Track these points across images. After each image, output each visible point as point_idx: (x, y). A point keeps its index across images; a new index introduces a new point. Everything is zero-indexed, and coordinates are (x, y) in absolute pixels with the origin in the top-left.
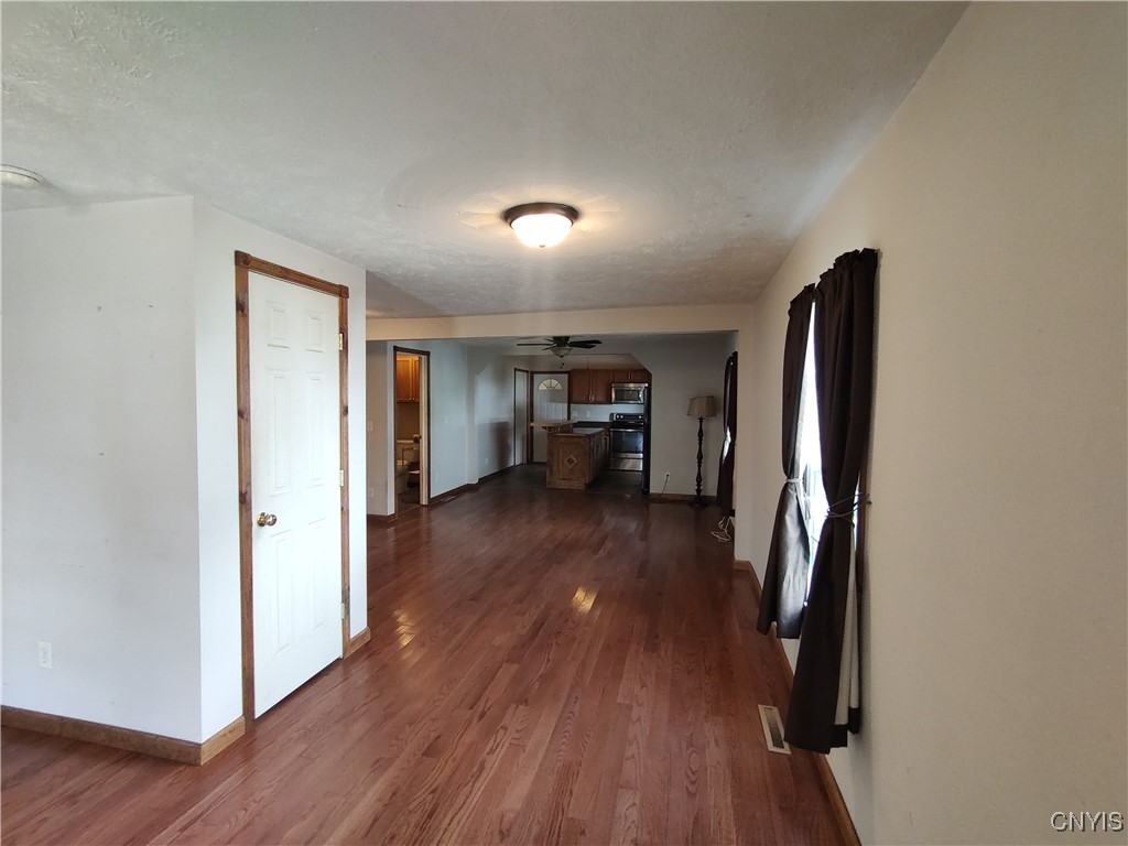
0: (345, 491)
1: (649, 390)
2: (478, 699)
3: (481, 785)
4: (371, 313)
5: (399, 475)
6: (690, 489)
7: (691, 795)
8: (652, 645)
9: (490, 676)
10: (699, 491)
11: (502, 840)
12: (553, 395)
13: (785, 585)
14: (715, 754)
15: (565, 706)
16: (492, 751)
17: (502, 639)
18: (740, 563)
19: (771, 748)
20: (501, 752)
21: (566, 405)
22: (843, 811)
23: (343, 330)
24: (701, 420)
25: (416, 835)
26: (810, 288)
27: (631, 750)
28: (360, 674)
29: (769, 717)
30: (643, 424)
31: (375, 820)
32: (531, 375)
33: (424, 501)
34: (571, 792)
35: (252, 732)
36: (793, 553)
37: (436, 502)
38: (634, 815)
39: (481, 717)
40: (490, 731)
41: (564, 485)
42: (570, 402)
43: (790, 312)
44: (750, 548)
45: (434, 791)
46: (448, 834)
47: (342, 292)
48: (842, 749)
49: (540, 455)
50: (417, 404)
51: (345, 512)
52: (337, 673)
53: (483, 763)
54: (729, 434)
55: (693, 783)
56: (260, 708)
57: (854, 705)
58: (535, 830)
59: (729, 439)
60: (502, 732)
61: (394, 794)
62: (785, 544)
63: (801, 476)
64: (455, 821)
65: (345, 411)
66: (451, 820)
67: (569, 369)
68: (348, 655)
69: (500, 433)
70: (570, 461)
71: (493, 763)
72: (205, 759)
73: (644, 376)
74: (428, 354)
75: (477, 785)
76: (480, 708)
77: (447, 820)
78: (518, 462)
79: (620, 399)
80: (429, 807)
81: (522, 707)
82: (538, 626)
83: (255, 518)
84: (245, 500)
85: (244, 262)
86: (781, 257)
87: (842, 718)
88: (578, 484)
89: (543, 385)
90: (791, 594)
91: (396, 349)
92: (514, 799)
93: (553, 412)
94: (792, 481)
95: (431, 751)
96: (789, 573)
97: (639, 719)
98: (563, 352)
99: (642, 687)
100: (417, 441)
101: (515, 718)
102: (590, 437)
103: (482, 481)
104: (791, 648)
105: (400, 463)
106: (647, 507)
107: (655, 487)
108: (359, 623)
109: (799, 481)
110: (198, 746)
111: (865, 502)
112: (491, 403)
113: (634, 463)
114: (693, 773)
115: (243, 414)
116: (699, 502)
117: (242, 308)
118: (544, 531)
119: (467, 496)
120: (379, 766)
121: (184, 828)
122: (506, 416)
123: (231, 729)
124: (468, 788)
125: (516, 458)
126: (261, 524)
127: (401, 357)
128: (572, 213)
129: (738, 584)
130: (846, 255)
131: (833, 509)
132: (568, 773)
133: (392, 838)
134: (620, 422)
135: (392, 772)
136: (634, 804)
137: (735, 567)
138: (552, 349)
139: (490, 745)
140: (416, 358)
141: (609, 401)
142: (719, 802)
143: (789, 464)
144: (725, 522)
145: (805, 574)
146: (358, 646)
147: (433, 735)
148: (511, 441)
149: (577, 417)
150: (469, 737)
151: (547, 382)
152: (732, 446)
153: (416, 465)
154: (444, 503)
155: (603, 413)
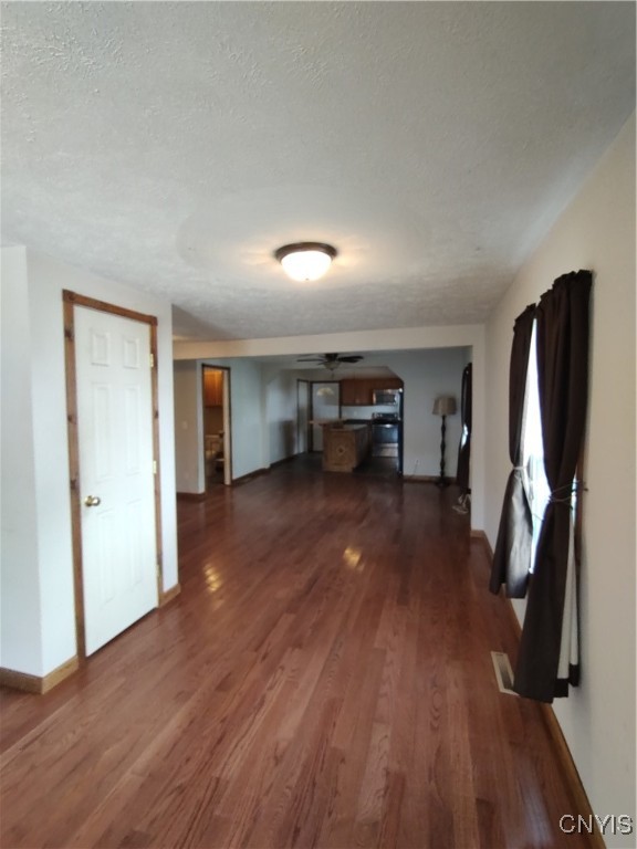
0: (157, 477)
1: (402, 395)
2: (262, 642)
3: (261, 717)
4: (176, 338)
5: (208, 462)
6: (436, 472)
7: (434, 729)
8: (403, 599)
9: (272, 624)
10: (442, 473)
11: (277, 764)
12: (328, 399)
13: (512, 554)
14: (455, 694)
15: (332, 650)
16: (271, 688)
17: (283, 593)
18: (476, 532)
19: (503, 690)
20: (278, 689)
21: (337, 408)
22: (564, 747)
23: (154, 351)
24: (444, 418)
25: (207, 758)
26: (531, 308)
27: (385, 689)
28: (172, 620)
29: (500, 662)
30: (398, 422)
31: (175, 745)
32: (311, 384)
33: (228, 482)
34: (334, 725)
35: (84, 668)
36: (519, 528)
37: (237, 483)
38: (386, 746)
39: (264, 658)
40: (271, 670)
41: (336, 469)
42: (341, 403)
43: (515, 329)
44: (483, 520)
45: (223, 721)
46: (231, 760)
47: (152, 321)
48: (563, 699)
49: (318, 446)
50: (220, 408)
51: (157, 493)
52: (154, 620)
53: (264, 697)
54: (466, 428)
55: (436, 719)
56: (90, 649)
57: (574, 662)
58: (304, 756)
59: (466, 433)
60: (280, 671)
61: (191, 722)
62: (512, 521)
63: (525, 463)
64: (240, 745)
65: (156, 415)
66: (236, 746)
67: (340, 379)
68: (163, 604)
69: (287, 430)
70: (341, 451)
71: (272, 697)
72: (46, 689)
73: (398, 383)
74: (228, 369)
75: (258, 717)
76: (263, 650)
77: (232, 746)
78: (301, 450)
79: (380, 401)
80: (218, 735)
81: (297, 650)
82: (312, 582)
83: (84, 500)
84: (74, 486)
85: (70, 298)
86: (508, 284)
87: (563, 673)
88: (348, 467)
89: (319, 391)
90: (518, 559)
91: (204, 366)
92: (287, 730)
93: (328, 412)
94: (518, 468)
95: (223, 686)
96: (516, 544)
97: (392, 662)
98: (333, 365)
99: (395, 634)
100: (222, 436)
101: (292, 659)
102: (357, 431)
103: (273, 466)
104: (520, 607)
105: (208, 453)
106: (402, 486)
107: (408, 471)
108: (171, 579)
109: (523, 468)
110: (40, 679)
111: (581, 489)
112: (278, 407)
113: (392, 451)
114: (437, 710)
115: (72, 419)
116: (443, 481)
117: (69, 334)
118: (320, 505)
119: (261, 478)
120: (182, 697)
121: (26, 746)
122: (290, 415)
123: (67, 666)
124: (251, 719)
125: (300, 448)
126: (89, 505)
127: (208, 372)
128: (331, 251)
129: (475, 549)
130: (564, 276)
131: (554, 495)
132: (332, 708)
133: (188, 760)
134: (381, 420)
135: (190, 703)
136: (386, 737)
137: (472, 535)
138: (325, 363)
139: (270, 681)
140: (219, 372)
141: (371, 403)
142: (458, 736)
143: (515, 455)
144: (463, 498)
145: (529, 545)
146: (170, 598)
147: (226, 673)
148: (295, 435)
149: (346, 416)
150: (255, 674)
151: (323, 389)
152: (469, 437)
153: (221, 454)
154: (243, 483)
155: (366, 413)
